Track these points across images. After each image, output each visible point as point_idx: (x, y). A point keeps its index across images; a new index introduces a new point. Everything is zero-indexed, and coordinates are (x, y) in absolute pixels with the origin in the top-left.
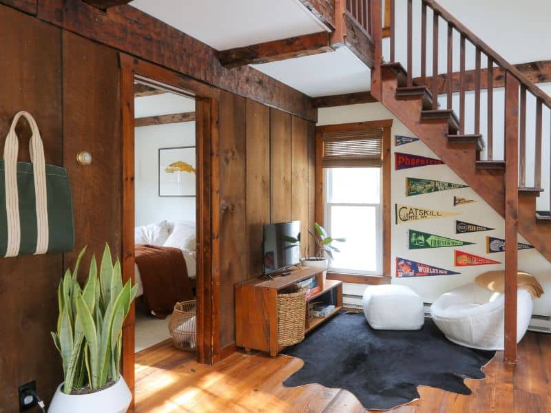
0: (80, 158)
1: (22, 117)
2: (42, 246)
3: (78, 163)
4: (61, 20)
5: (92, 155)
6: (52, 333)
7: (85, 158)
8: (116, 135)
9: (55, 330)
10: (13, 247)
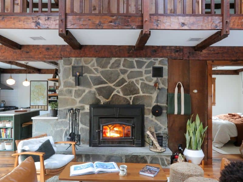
0: (194, 91)
1: (179, 83)
2: (183, 113)
3: (193, 93)
4: (189, 58)
5: (198, 90)
6: (185, 134)
7: (195, 91)
8: (206, 84)
9: (186, 134)
10: (176, 112)
